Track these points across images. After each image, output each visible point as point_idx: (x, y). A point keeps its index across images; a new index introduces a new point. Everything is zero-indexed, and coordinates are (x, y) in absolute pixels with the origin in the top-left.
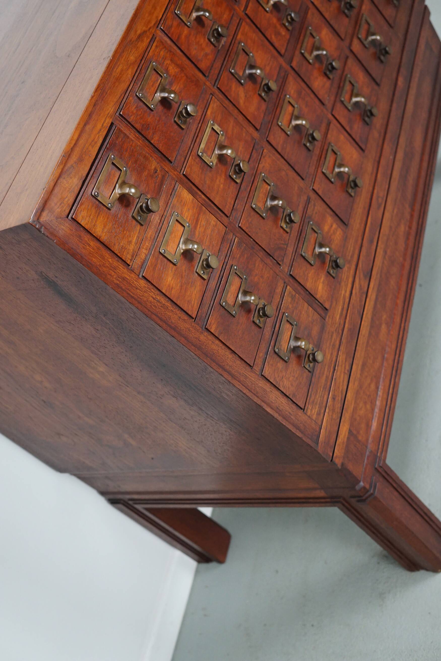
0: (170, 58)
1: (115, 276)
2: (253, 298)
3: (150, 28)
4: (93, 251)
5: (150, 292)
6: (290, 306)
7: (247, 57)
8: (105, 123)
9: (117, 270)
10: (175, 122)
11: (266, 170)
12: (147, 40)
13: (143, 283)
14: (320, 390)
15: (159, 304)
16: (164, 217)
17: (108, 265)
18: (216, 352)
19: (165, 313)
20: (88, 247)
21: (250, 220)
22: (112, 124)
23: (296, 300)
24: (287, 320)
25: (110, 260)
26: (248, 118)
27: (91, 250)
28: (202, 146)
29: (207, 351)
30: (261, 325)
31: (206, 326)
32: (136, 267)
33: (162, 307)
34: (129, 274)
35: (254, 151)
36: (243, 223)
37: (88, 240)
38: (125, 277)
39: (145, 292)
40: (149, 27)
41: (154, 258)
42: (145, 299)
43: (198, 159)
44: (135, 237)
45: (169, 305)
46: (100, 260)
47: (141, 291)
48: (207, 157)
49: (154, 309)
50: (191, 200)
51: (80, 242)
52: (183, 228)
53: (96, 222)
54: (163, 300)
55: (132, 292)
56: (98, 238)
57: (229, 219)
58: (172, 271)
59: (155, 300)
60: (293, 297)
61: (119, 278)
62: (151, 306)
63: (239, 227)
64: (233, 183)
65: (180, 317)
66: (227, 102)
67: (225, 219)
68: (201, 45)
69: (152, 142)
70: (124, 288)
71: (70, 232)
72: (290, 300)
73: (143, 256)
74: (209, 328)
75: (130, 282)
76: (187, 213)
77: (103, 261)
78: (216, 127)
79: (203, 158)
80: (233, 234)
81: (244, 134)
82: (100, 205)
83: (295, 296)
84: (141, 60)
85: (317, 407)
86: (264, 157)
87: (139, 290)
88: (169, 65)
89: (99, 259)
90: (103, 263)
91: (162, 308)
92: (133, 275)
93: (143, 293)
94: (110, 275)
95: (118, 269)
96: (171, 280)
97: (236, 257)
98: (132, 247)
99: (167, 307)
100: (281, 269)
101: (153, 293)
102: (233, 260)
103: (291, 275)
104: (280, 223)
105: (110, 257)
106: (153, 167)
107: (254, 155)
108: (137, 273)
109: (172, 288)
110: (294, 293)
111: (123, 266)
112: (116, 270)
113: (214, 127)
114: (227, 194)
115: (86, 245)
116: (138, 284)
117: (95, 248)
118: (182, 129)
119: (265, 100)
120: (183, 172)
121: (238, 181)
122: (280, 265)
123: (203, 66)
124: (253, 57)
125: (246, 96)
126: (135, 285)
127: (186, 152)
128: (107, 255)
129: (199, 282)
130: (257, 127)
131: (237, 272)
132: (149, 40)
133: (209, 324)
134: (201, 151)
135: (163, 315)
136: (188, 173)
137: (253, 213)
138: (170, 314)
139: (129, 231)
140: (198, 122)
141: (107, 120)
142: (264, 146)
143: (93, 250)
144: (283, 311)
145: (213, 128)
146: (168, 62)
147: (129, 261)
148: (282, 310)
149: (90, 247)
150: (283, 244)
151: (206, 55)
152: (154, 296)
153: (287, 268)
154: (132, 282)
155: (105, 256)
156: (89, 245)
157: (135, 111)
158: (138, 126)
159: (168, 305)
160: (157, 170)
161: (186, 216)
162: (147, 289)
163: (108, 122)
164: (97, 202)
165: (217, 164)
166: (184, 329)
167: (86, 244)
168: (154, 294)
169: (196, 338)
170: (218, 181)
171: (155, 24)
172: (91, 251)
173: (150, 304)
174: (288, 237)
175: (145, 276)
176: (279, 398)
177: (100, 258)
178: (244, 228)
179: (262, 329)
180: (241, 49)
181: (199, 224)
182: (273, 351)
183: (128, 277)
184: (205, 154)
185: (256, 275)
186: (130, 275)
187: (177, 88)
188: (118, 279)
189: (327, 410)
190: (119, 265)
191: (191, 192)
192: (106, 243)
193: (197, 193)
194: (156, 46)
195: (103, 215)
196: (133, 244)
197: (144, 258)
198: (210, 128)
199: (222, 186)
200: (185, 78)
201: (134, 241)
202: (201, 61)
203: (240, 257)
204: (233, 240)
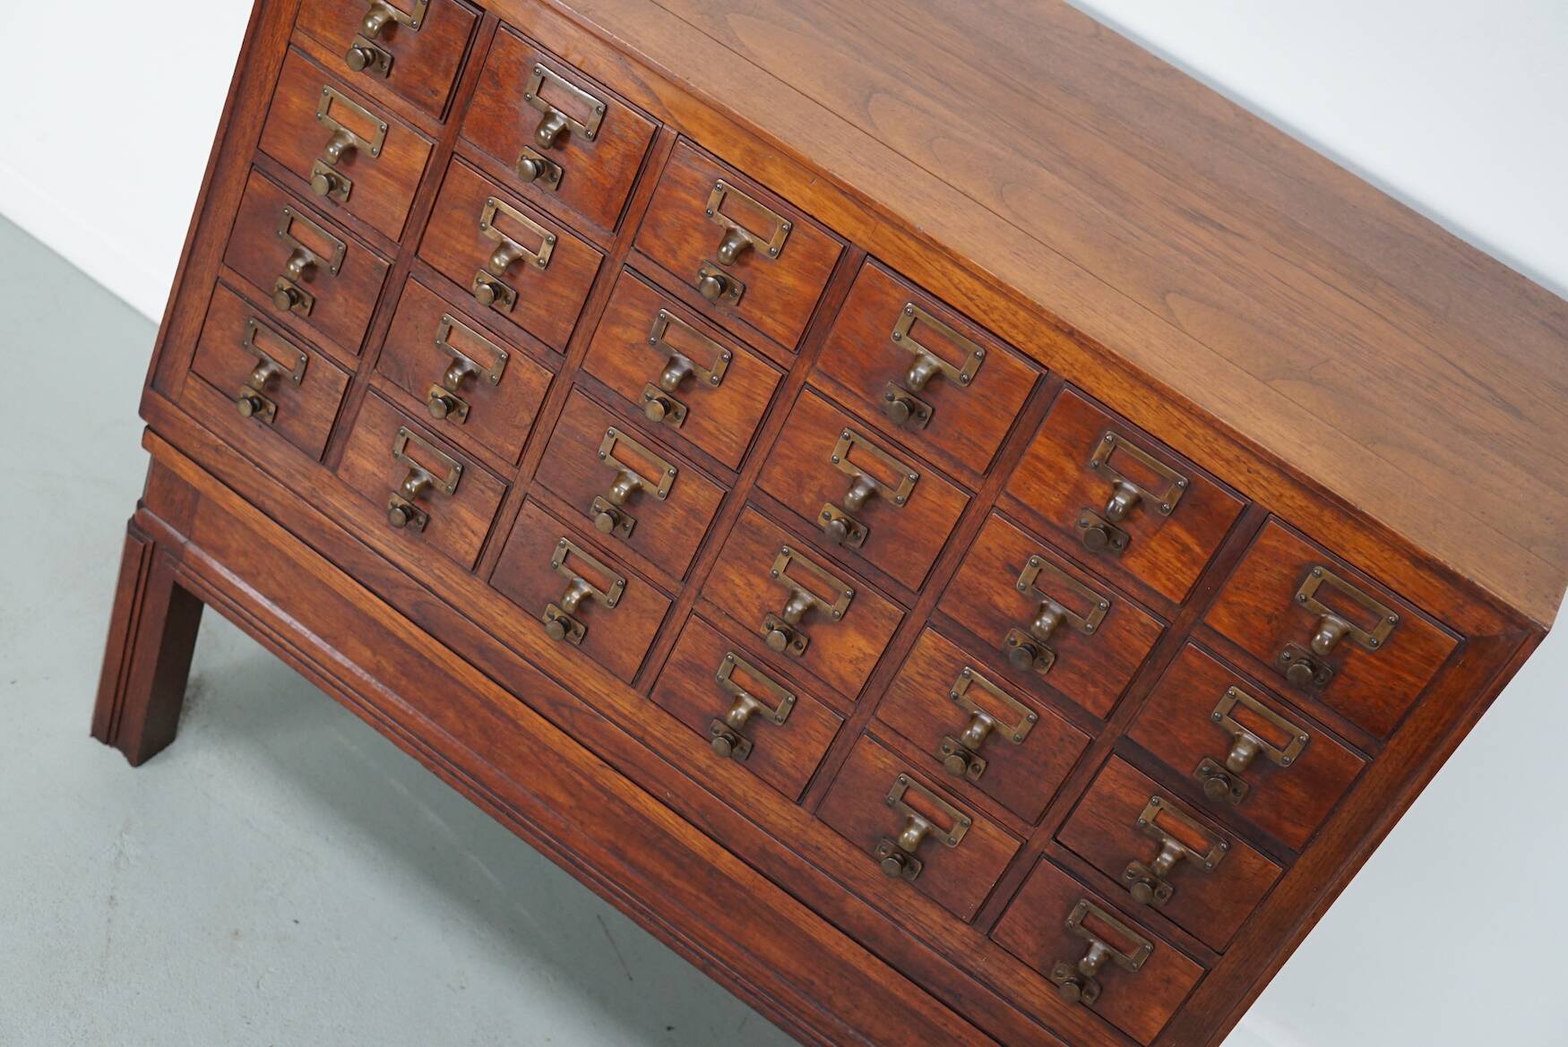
0: (628, 153)
3: (673, 116)
5: (274, 62)
6: (320, 374)
11: (517, 371)
12: (646, 103)
13: (282, 48)
15: (263, 76)
16: (379, 104)
21: (425, 306)
22: (483, 10)
23: (331, 391)
26: (594, 344)
28: (504, 207)
29: (226, 168)
31: (254, 169)
33: (261, 83)
34: (287, 22)
35: (546, 349)
36: (415, 287)
39: (271, 50)
40: (671, 112)
41: (315, 73)
42: (263, 50)
44: (334, 39)
45: (267, 97)
47: (271, 43)
48: (490, 216)
49: (254, 66)
52: (370, 141)
54: (270, 86)
55: (265, 24)
57: (414, 256)
60: (335, 384)
62: (257, 61)
63: (408, 276)
65: (255, 118)
66: (607, 293)
67: (409, 244)
68: (686, 240)
73: (316, 54)
74: (253, 175)
76: (393, 153)
78: (547, 250)
79: (486, 206)
81: (561, 325)
83: (338, 391)
84: (605, 85)
85: (203, 406)
86: (538, 369)
88: (617, 149)
92: (287, 30)
93: (269, 48)
96: (296, 106)
98: (320, 30)
99: (263, 94)
100: (372, 369)
101: (274, 68)
102: (352, 247)
103: (368, 389)
106: (438, 87)
107: (537, 347)
110: (341, 387)
113: (544, 242)
114: (449, 257)
116: (279, 38)
119: (641, 397)
120: (456, 159)
121: (475, 287)
123: (647, 237)
124: (711, 380)
125: (632, 345)
130: (585, 362)
132: (646, 107)
133: (259, 177)
134: (495, 203)
135: (252, 83)
136: (456, 169)
138: (255, 98)
142: (562, 378)
145: (542, 239)
146: (622, 147)
150: (408, 382)
151: (672, 253)
153: (378, 386)
157: (512, 58)
158: (491, 60)
159: (265, 96)
160: (434, 95)
161: (388, 150)
162: (276, 57)
166: (242, 124)
168: (274, 70)
169: (236, 146)
171: (682, 127)
173: (258, 57)
174: (421, 398)
178: (407, 287)
180: (715, 351)
181: (387, 180)
183: (282, 21)
184: (493, 211)
185: (346, 300)
186: (286, 25)
187: (583, 164)
193: (434, 185)
194: (637, 122)
196: (324, 33)
197: (314, 54)
198: (540, 232)
199: (459, 247)
200: (609, 186)
201: (328, 35)
202: (657, 236)
203: (361, 265)
204: (385, 257)
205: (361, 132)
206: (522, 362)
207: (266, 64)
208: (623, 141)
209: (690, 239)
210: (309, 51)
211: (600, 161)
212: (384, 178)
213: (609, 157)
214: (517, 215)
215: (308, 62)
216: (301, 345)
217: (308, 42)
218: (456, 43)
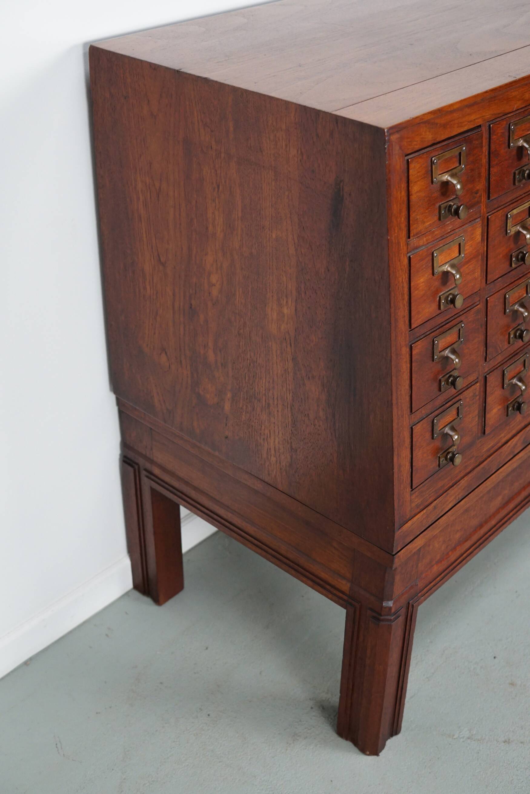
1: (396, 235)
2: (457, 360)
4: (400, 200)
5: (404, 274)
8: (477, 120)
10: (515, 173)
13: (406, 261)
14: (432, 490)
15: (402, 289)
16: (454, 232)
17: (399, 221)
18: (402, 371)
19: (400, 301)
20: (399, 193)
21: (497, 303)
22: (480, 126)
24: (458, 408)
25: (403, 219)
28: (515, 212)
30: (442, 390)
31: (413, 344)
32: (412, 245)
34: (404, 244)
36: (491, 300)
37: (404, 188)
38: (400, 244)
41: (426, 253)
42: (398, 275)
43: (505, 218)
45: (407, 298)
46: (398, 212)
47: (400, 266)
49: (397, 289)
50: (478, 241)
51: (398, 183)
52: (458, 255)
53: (418, 181)
54: (406, 290)
55: (395, 259)
56: (410, 194)
58: (428, 276)
59: (402, 283)
60: (474, 395)
61: (397, 238)
62: (397, 285)
63: (487, 299)
64: (508, 263)
65: (405, 317)
69: (491, 169)
70: (394, 249)
71: (399, 168)
72: (471, 394)
73: (421, 243)
74: (413, 348)
75: (400, 250)
76: (468, 247)
77: (399, 214)
80: (479, 300)
82: (430, 172)
83: (477, 396)
85: (421, 499)
87: (400, 263)
90: (398, 216)
91: (401, 295)
92: (405, 248)
93: (400, 270)
94: (394, 230)
95: (402, 232)
96: (422, 282)
97: (469, 318)
99: (404, 299)
103: (486, 377)
104: (511, 330)
105: (405, 216)
106: (478, 188)
108: (408, 250)
109: (418, 289)
111: (406, 233)
112: (400, 231)
115: (399, 189)
116: (403, 258)
117: (402, 199)
118: (514, 184)
120: (489, 215)
121: (513, 265)
122: (486, 361)
126: (401, 257)
127: (503, 203)
128: (404, 214)
129: (434, 306)
131: (461, 329)
133: (416, 345)
135: (398, 300)
136: (491, 220)
137: (502, 300)
138: (401, 306)
139: (429, 213)
140: (525, 192)
141: (480, 120)
147: (412, 234)
148: (461, 397)
150: (500, 347)
152: (404, 280)
154: (401, 252)
156: (401, 193)
157: (499, 135)
158: (492, 147)
161: (466, 248)
162: (405, 270)
163: (479, 122)
164: (430, 168)
165: (511, 236)
166: (400, 329)
168: (405, 278)
169: (400, 345)
170: (502, 249)
172: (399, 197)
173: (397, 283)
174: (506, 347)
175: (412, 258)
176: (406, 460)
177: (399, 210)
178: (489, 304)
179: (441, 393)
181: (469, 265)
182: (432, 419)
183: (402, 245)
185: (468, 348)
186: (404, 246)
189: (425, 511)
190: (404, 229)
191: (482, 235)
192: (411, 203)
193: (484, 241)
195: (426, 181)
196: (424, 226)
199: (501, 256)
201: (426, 224)
203: (470, 321)
204: (477, 304)
205: (453, 255)
214: (518, 209)
215: (421, 252)
216: (456, 400)
217: (416, 242)
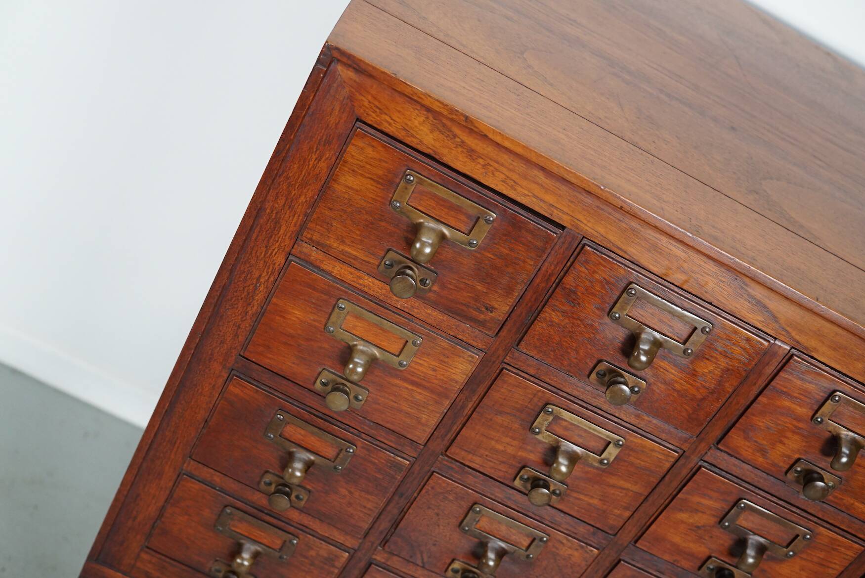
0: (730, 367)
1: (277, 206)
2: (298, 474)
3: (787, 332)
4: (310, 166)
5: (268, 273)
6: (313, 553)
7: (785, 544)
8: (558, 213)
9: (288, 211)
10: (599, 362)
11: (557, 549)
12: (759, 321)
13: (280, 260)
15: (251, 287)
16: (410, 317)
17: (293, 194)
18: (200, 390)
19: (240, 298)
20: (314, 157)
21: (451, 498)
22: (563, 228)
23: (326, 567)
24: (285, 541)
25: (303, 199)
26: (653, 526)
27: (311, 163)
28: (566, 415)
29: (197, 373)
30: (262, 487)
31: (237, 376)
32: (305, 250)
33: (249, 294)
34: (289, 235)
35: (592, 529)
36: (440, 482)
37: (327, 158)
38: (280, 227)
39: (265, 261)
40: (789, 329)
41: (326, 287)
42: (253, 262)
43: (541, 404)
44: (355, 253)
45: (255, 308)
46: (298, 179)
47: (265, 255)
48: (546, 423)
49: (240, 277)
50: (458, 378)
51: (319, 142)
52: (396, 352)
53: (362, 175)
54: (260, 297)
55: (258, 236)
56: (334, 178)
57: (442, 455)
58: (314, 320)
59: (257, 280)
60: (330, 560)
61: (277, 213)
62: (244, 272)
63: (432, 472)
64: (512, 472)
65: (239, 327)
66: (675, 484)
67: (438, 445)
68: (781, 442)
69: (547, 308)
70: (262, 221)
71: (331, 122)
72: (324, 553)
75: (275, 235)
76: (426, 364)
77: (297, 185)
78: (612, 452)
79: (542, 413)
80: (415, 457)
81: (617, 512)
82: (393, 185)
83: (334, 566)
84: (710, 304)
86: (582, 547)
88: (716, 363)
89: (299, 177)
90: (295, 185)
91: (246, 293)
92: (288, 242)
93: (261, 259)
94: (277, 197)
95: (290, 212)
96: (297, 318)
97: (373, 455)
98: (335, 245)
99: (250, 304)
100: (376, 548)
101: (266, 279)
102: (363, 448)
103: (370, 565)
104: (460, 558)
105: (308, 199)
106: (495, 304)
107: (582, 529)
108: (294, 250)
109: (284, 317)
110: (340, 564)
111: (299, 223)
112: (289, 208)
113: (611, 445)
114: (487, 456)
115: (316, 151)
116: (276, 250)
117: (317, 171)
118: (589, 376)
119: (700, 568)
120: (507, 369)
121: (517, 483)
122: (384, 546)
123: (736, 439)
124: (787, 555)
125: (698, 527)
126: (273, 245)
128: (310, 194)
129: (311, 374)
130: (640, 541)
131: (344, 452)
132: (758, 325)
133: (241, 383)
134: (554, 411)
135: (235, 294)
136: (506, 379)
138: (239, 308)
139: (361, 240)
141: (565, 217)
142: (607, 552)
143: (313, 167)
144: (301, 537)
145: (610, 443)
146: (723, 362)
147: (309, 236)
148: (302, 535)
149: (315, 160)
150: (423, 558)
151: (763, 451)
152: (262, 280)
153: (383, 560)
154: (276, 239)
155: (308, 190)
156: (319, 159)
157: (597, 276)
158: (569, 280)
159: (253, 306)
160: (491, 312)
161: (418, 361)
162: (271, 268)
163: (564, 220)
164: (395, 179)
165: (540, 442)
166: (222, 334)
167: (318, 152)
169: (212, 354)
170: (508, 440)
171: (798, 342)
172: (309, 162)
173: (246, 270)
175: (292, 265)
177: (301, 178)
178: (430, 481)
180: (797, 532)
181: (414, 388)
182: (224, 501)
183: (282, 231)
184: (551, 418)
185: (350, 492)
186: (287, 237)
188: (274, 212)
190: (299, 216)
191: (472, 381)
192: (329, 192)
194: (748, 340)
195: (377, 190)
196: (342, 247)
197: (325, 267)
198: (608, 436)
199: (500, 447)
200: (699, 396)
201: (347, 249)
202: (747, 438)
203: (374, 464)
204: (405, 456)
205: (384, 344)
206: (565, 541)
207: (257, 275)
208: (726, 356)
209: (786, 441)
210: (318, 263)
211: (694, 374)
212: (410, 387)
213: (706, 371)
214: (581, 423)
215: (317, 275)
216: (292, 529)
217: (315, 254)
218: (524, 262)
